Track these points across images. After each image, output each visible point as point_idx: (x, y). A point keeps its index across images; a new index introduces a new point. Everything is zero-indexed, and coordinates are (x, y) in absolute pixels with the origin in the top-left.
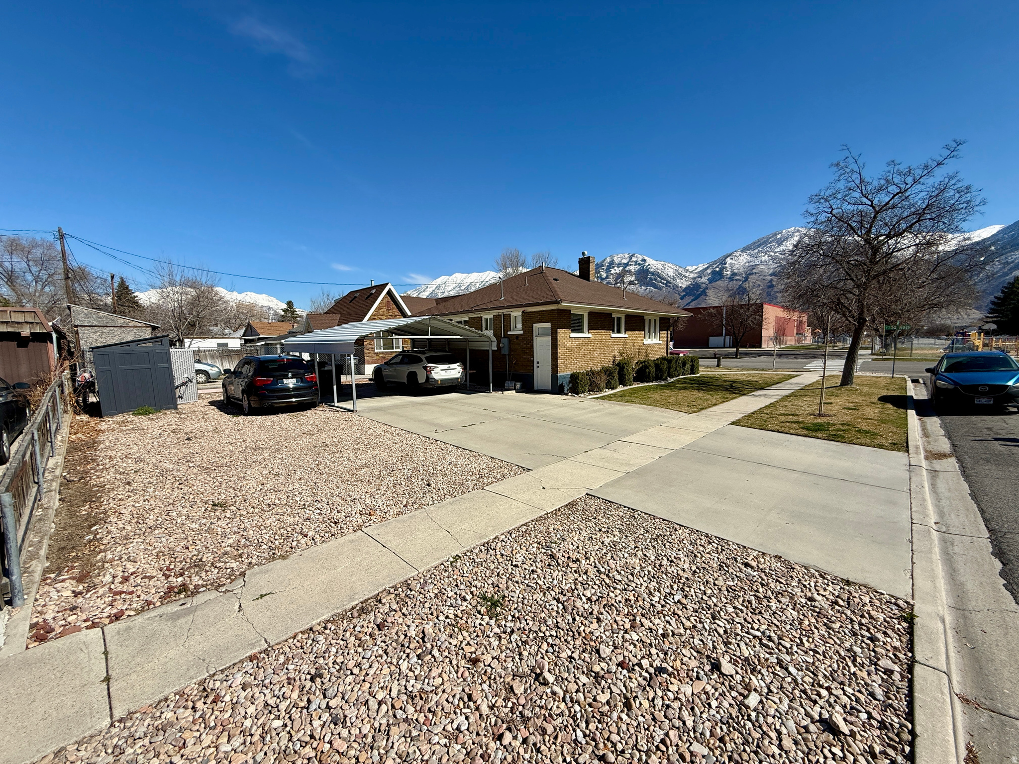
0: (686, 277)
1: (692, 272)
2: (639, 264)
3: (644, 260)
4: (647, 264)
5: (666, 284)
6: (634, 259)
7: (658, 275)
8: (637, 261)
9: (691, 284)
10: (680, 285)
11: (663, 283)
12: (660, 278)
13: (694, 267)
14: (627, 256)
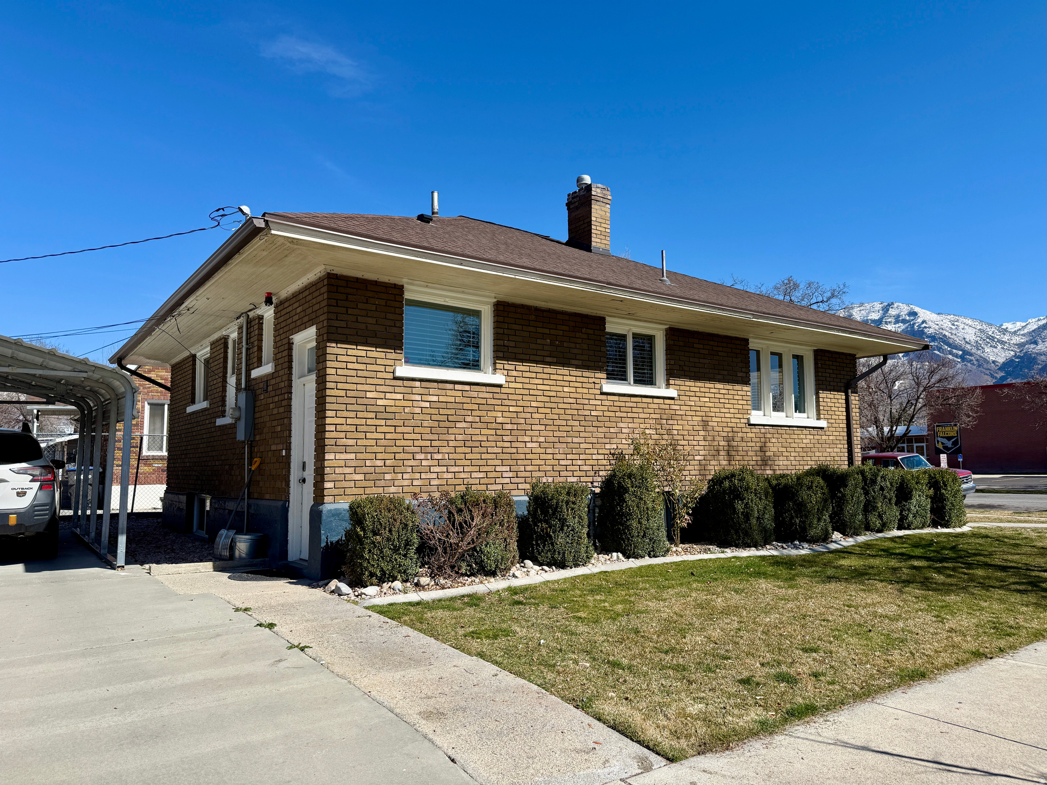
0: (1003, 343)
1: (1015, 333)
2: (904, 321)
3: (914, 314)
4: (920, 320)
5: (962, 357)
6: (892, 312)
7: (945, 340)
8: (898, 316)
9: (1015, 356)
10: (992, 358)
11: (957, 356)
12: (949, 345)
13: (1019, 325)
14: (878, 306)
